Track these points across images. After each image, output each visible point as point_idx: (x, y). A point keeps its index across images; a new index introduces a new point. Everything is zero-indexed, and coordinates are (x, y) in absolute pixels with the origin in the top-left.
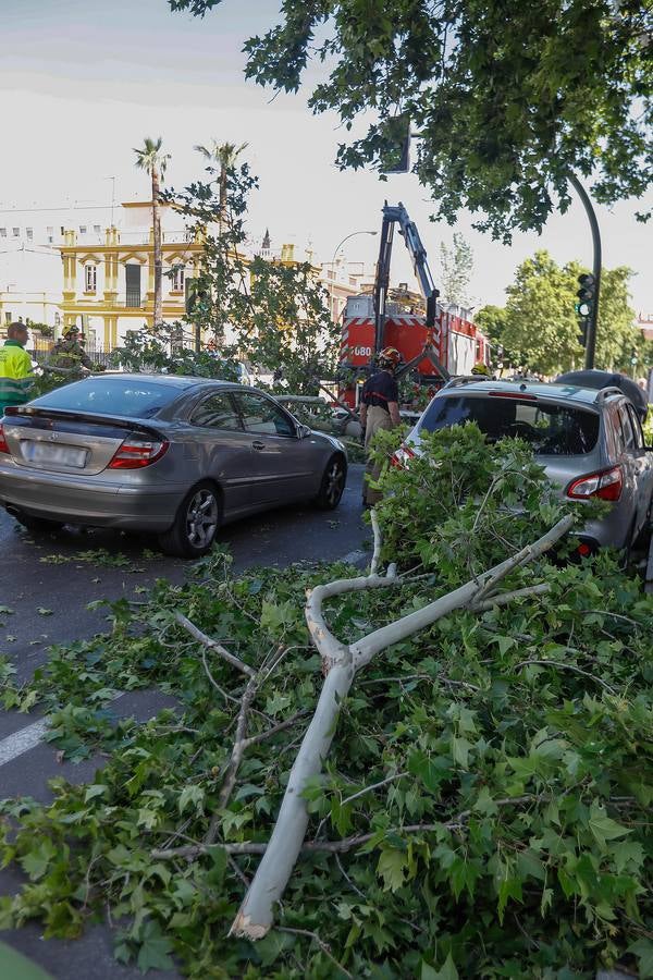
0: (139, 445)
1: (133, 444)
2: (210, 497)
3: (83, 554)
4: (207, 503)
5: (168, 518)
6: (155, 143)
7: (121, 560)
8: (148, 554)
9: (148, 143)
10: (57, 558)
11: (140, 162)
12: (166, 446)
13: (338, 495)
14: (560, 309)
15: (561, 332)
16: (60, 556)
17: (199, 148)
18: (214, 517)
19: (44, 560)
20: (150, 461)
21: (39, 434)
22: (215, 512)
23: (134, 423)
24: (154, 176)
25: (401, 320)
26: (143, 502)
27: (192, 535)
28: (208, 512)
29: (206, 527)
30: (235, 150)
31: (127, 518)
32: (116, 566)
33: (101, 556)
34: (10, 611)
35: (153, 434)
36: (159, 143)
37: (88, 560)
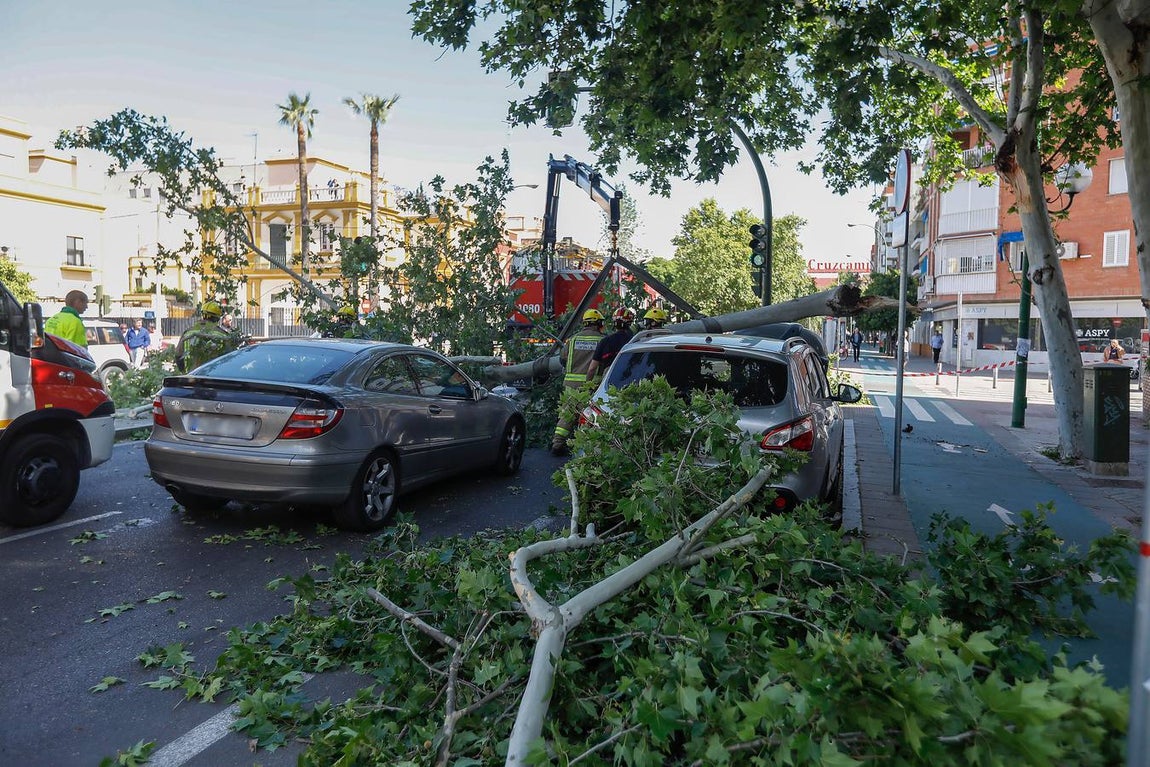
0: (312, 412)
1: (305, 412)
2: (386, 466)
3: (250, 533)
4: (384, 472)
5: (344, 490)
6: (302, 99)
7: (292, 538)
8: (322, 529)
9: (294, 100)
10: (226, 538)
11: (285, 118)
12: (341, 413)
13: (518, 458)
14: (731, 261)
15: (733, 284)
16: (226, 536)
17: (348, 102)
18: (391, 487)
19: (208, 540)
20: (324, 429)
21: (202, 405)
22: (392, 481)
23: (306, 390)
24: (300, 133)
25: (571, 276)
26: (318, 473)
27: (369, 507)
28: (384, 481)
29: (383, 497)
30: (387, 104)
31: (300, 491)
32: (288, 543)
33: (272, 534)
34: (178, 596)
35: (326, 401)
36: (307, 99)
37: (257, 538)
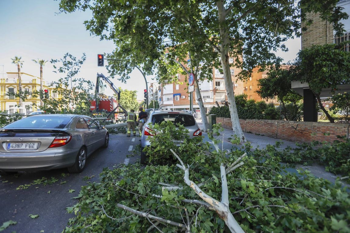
0: (62, 138)
1: (58, 138)
2: (84, 151)
3: (35, 181)
4: (83, 153)
5: (74, 161)
6: (19, 58)
7: (54, 181)
8: (64, 175)
9: (16, 58)
10: (26, 186)
11: (14, 62)
12: (71, 137)
13: (108, 143)
14: (125, 98)
15: (125, 103)
16: (26, 185)
17: (33, 60)
18: (85, 158)
19: (18, 189)
20: (66, 143)
21: (8, 139)
22: (85, 155)
23: (57, 130)
24: (18, 66)
25: (105, 100)
26: (64, 158)
27: (80, 165)
28: (83, 156)
29: (83, 161)
30: (45, 62)
31: (58, 165)
32: (53, 183)
33: (45, 180)
35: (65, 134)
36: (21, 58)
37: (39, 183)
